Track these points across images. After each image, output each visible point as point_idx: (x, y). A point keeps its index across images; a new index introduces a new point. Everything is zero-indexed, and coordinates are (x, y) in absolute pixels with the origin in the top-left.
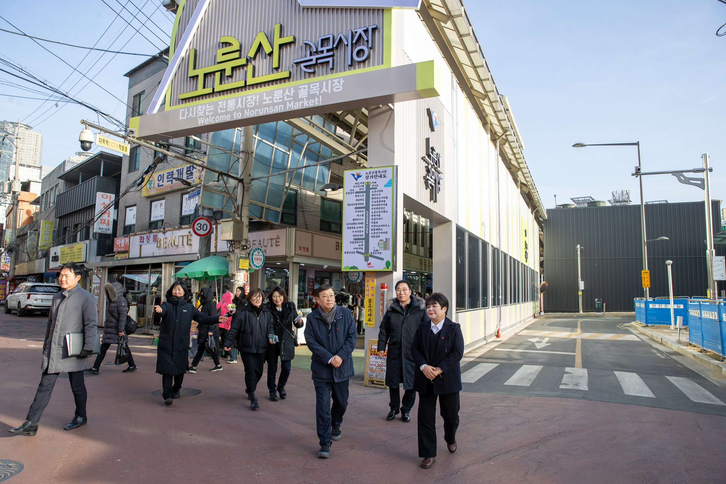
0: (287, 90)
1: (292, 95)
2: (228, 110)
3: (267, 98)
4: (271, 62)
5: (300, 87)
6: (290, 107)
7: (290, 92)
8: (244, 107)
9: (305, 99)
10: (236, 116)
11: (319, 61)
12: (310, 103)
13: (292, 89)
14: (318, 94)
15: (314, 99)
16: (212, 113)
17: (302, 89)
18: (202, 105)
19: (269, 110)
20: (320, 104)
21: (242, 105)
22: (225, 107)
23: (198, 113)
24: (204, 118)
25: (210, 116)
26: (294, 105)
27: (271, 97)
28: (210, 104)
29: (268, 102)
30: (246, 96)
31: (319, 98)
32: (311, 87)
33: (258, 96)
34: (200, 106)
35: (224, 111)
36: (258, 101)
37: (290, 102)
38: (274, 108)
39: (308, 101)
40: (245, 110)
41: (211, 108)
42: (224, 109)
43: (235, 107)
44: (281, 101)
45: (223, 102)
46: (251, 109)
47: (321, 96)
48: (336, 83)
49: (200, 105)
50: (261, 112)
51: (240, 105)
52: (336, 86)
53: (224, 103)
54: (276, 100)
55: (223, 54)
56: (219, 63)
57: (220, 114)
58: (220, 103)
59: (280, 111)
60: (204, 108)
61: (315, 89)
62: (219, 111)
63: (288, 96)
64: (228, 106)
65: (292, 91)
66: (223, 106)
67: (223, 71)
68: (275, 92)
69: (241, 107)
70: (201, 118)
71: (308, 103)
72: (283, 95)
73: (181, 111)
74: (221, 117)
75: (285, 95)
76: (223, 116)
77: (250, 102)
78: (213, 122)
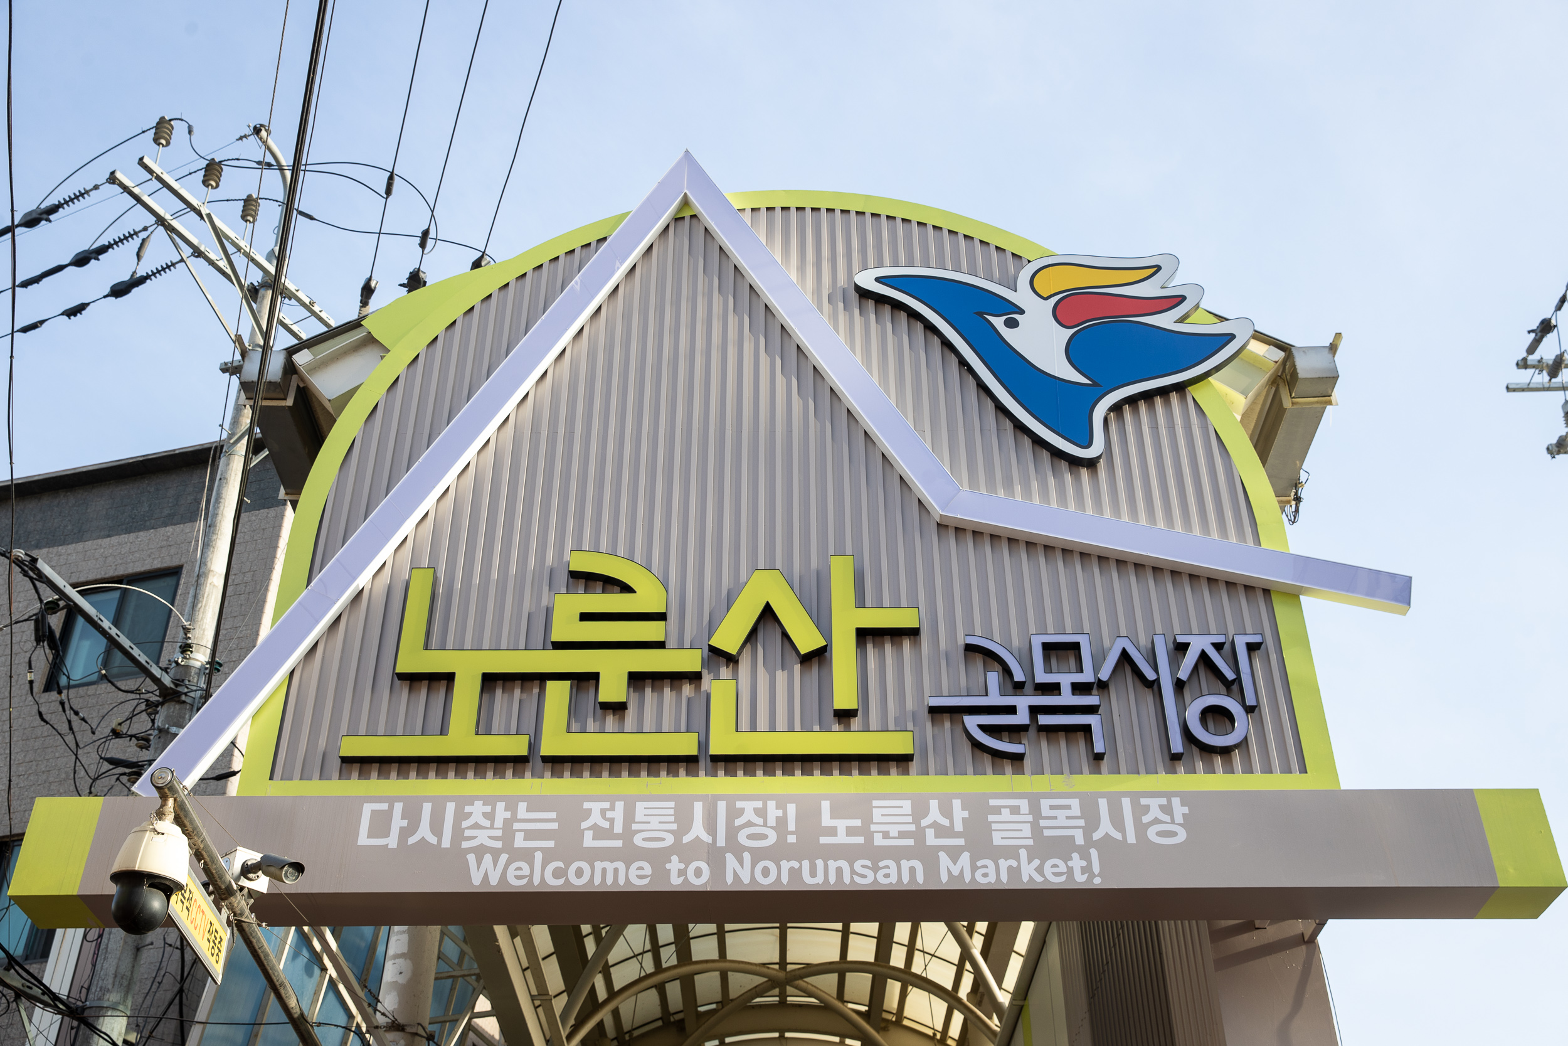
0: (934, 804)
1: (959, 827)
2: (638, 840)
3: (842, 824)
4: (825, 689)
5: (993, 802)
6: (956, 872)
7: (947, 811)
8: (721, 842)
9: (1023, 853)
10: (682, 873)
11: (1043, 720)
12: (1048, 870)
13: (957, 804)
14: (1080, 840)
15: (1067, 858)
16: (551, 844)
17: (1006, 812)
18: (490, 800)
19: (853, 872)
20: (1097, 882)
21: (711, 828)
22: (618, 828)
23: (467, 833)
24: (504, 858)
25: (538, 856)
26: (974, 868)
27: (857, 823)
28: (536, 804)
29: (842, 838)
30: (731, 800)
31: (1086, 856)
32: (1045, 811)
33: (792, 809)
34: (478, 804)
35: (618, 844)
36: (792, 827)
37: (954, 854)
38: (875, 869)
39: (1037, 862)
40: (729, 857)
41: (548, 820)
42: (616, 837)
43: (678, 834)
44: (910, 842)
45: (606, 805)
46: (758, 855)
47: (1094, 853)
48: (1155, 812)
49: (478, 798)
50: (813, 874)
51: (698, 830)
52: (1156, 821)
53: (612, 808)
54: (886, 835)
55: (585, 617)
56: (559, 646)
57: (593, 856)
58: (596, 807)
59: (906, 883)
60: (502, 813)
61: (1062, 821)
62: (589, 841)
63: (941, 831)
64: (635, 827)
65: (960, 814)
66: (612, 821)
67: (585, 681)
68: (875, 803)
69: (707, 838)
70: (488, 858)
71: (1040, 870)
72: (916, 821)
73: (368, 809)
74: (599, 865)
75: (924, 823)
76: (610, 866)
77: (749, 824)
78: (555, 884)
